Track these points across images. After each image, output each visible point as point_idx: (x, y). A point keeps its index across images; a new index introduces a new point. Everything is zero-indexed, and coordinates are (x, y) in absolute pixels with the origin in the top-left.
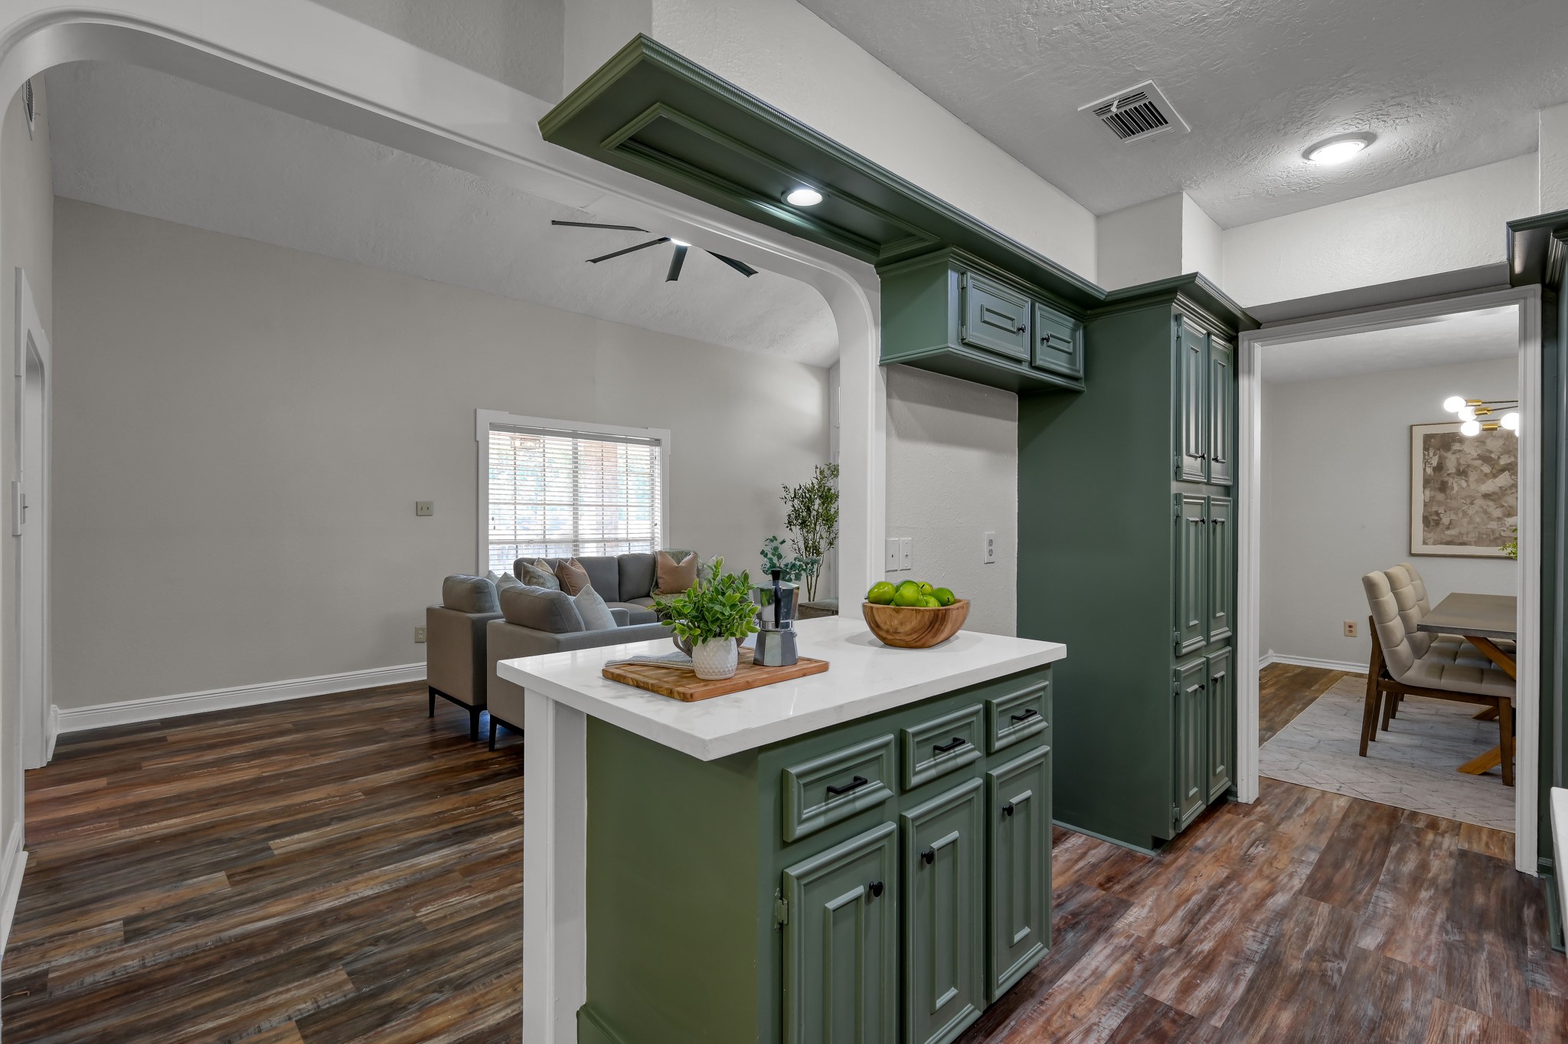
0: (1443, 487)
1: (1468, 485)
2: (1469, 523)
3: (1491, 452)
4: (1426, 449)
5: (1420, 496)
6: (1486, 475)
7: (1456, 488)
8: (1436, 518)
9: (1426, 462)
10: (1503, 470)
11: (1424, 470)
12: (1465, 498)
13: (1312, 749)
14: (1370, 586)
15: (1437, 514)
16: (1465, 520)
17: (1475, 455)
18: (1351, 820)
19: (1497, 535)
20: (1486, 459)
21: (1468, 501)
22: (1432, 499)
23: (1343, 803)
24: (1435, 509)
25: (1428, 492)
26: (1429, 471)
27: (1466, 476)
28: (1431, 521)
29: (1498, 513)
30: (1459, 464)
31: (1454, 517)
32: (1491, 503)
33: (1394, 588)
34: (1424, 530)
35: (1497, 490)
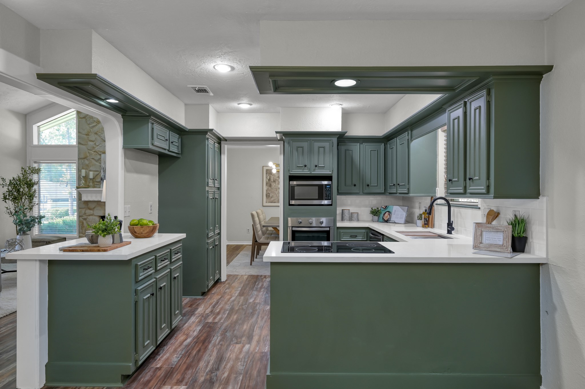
0: (270, 186)
1: (276, 185)
2: (276, 196)
4: (266, 174)
5: (265, 188)
7: (273, 186)
8: (269, 195)
9: (266, 178)
11: (266, 180)
12: (275, 189)
13: (239, 266)
14: (253, 216)
15: (269, 194)
16: (275, 195)
18: (248, 280)
21: (276, 190)
22: (268, 189)
23: (246, 276)
24: (268, 192)
25: (267, 187)
26: (267, 180)
27: (275, 182)
28: (268, 196)
30: (274, 179)
31: (273, 195)
33: (258, 216)
34: (266, 199)
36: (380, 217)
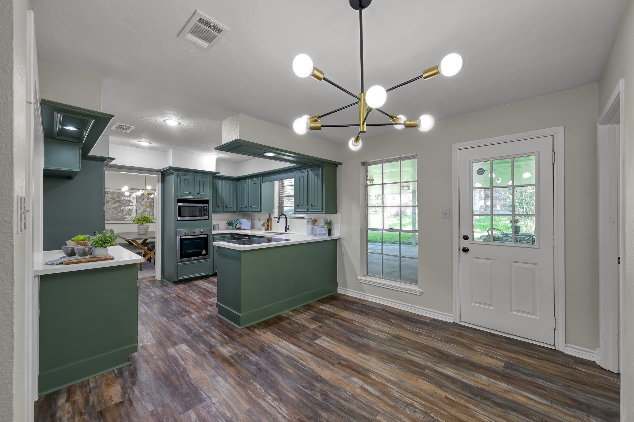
2: (109, 215)
3: (114, 197)
6: (113, 203)
10: (117, 202)
17: (111, 197)
19: (116, 218)
20: (113, 199)
29: (116, 212)
32: (114, 210)
35: (116, 207)
36: (233, 226)
